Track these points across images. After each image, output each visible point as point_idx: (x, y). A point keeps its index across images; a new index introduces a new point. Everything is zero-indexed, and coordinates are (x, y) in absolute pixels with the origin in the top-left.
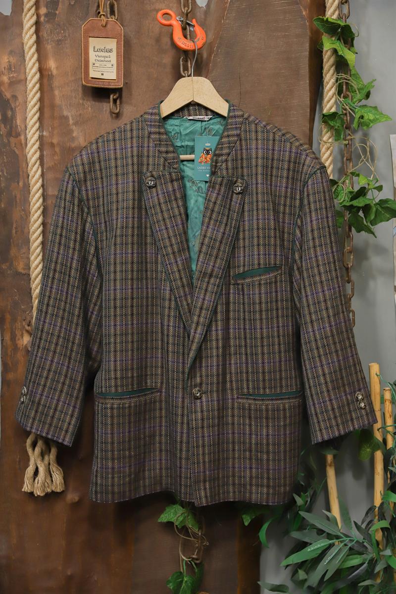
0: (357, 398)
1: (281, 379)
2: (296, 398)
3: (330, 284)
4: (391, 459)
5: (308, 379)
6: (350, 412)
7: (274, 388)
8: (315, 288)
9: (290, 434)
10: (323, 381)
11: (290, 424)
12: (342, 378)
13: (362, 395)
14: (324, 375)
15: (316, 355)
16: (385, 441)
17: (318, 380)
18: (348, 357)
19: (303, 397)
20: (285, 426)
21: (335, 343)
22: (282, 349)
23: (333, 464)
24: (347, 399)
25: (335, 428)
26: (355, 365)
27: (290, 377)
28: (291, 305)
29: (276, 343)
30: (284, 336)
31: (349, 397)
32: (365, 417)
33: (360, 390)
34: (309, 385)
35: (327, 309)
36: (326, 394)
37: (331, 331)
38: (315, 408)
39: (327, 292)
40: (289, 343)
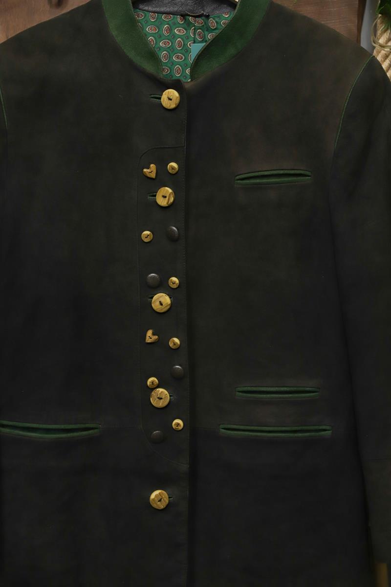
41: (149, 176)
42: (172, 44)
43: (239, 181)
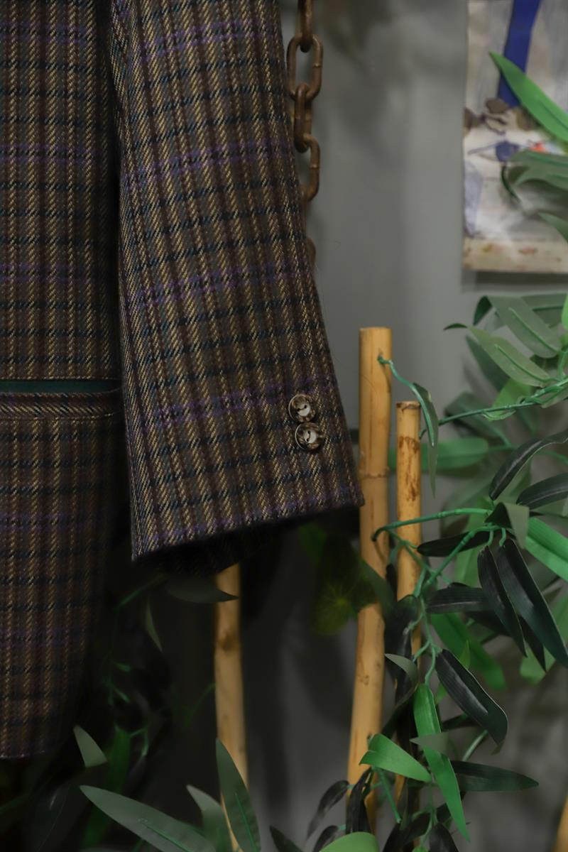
0: (295, 412)
1: (42, 333)
2: (90, 401)
3: (221, 14)
4: (406, 631)
5: (131, 337)
6: (265, 457)
7: (16, 361)
8: (173, 25)
9: (65, 522)
10: (175, 343)
11: (66, 491)
12: (245, 338)
13: (313, 404)
14: (182, 322)
15: (161, 253)
16: (392, 574)
17: (160, 338)
18: (270, 272)
19: (116, 401)
20: (45, 493)
21: (226, 217)
22: (53, 232)
23: (237, 645)
24: (258, 413)
25: (207, 508)
26: (293, 301)
27: (76, 329)
28: (97, 87)
29: (32, 207)
30: (62, 187)
31: (266, 407)
32: (317, 480)
33: (306, 388)
34: (133, 355)
35: (207, 96)
36: (183, 387)
37: (217, 172)
38: (145, 433)
39: (210, 40)
40: (79, 216)
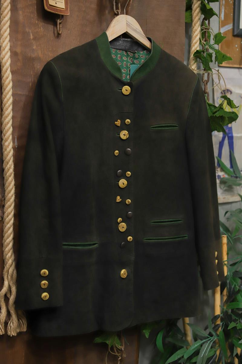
41: (118, 125)
42: (122, 64)
43: (152, 128)
